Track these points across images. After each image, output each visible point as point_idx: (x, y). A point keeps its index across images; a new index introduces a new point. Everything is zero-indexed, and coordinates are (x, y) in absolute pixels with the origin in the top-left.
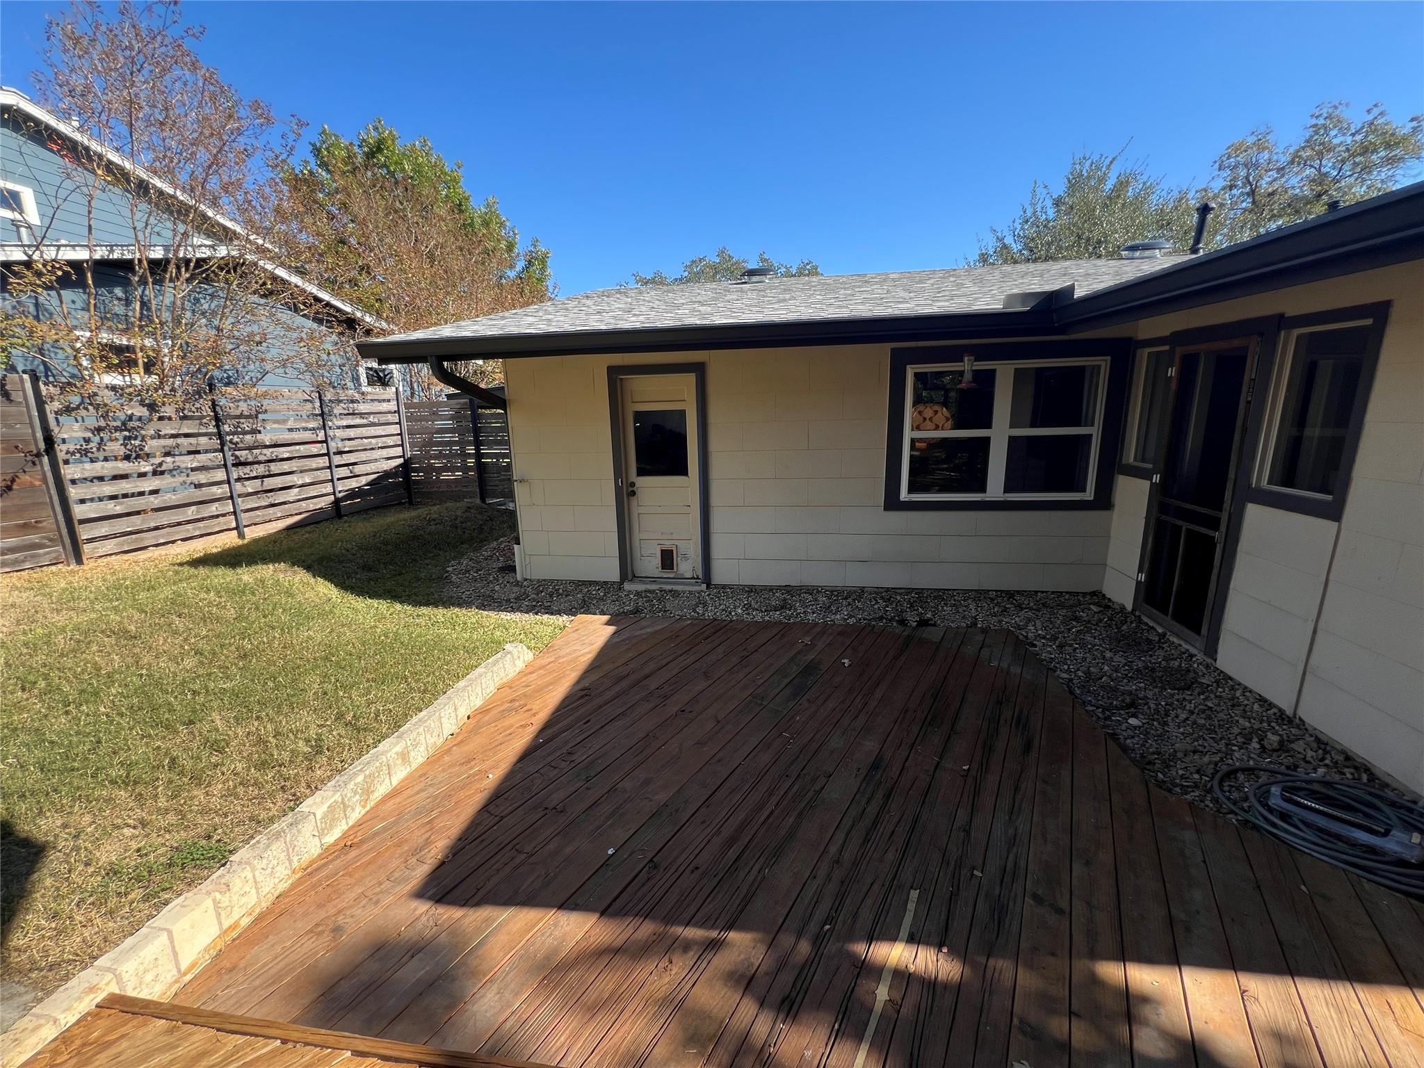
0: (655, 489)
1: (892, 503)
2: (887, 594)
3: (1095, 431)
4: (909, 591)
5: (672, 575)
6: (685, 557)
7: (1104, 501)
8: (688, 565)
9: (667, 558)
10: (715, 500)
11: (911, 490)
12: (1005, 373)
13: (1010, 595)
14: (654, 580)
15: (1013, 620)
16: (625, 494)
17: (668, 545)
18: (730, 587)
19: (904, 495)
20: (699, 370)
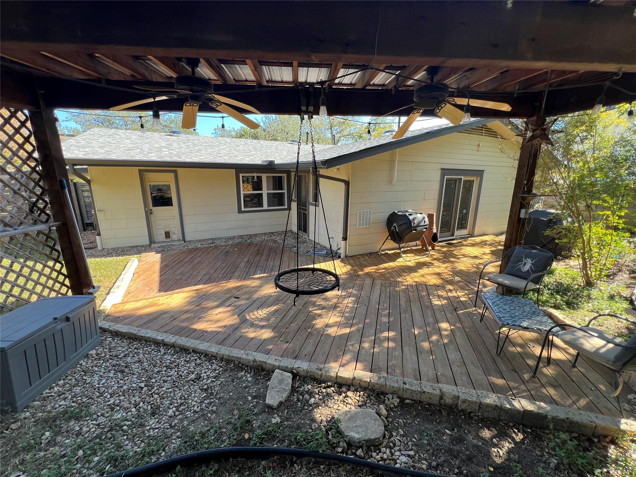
0: (160, 211)
1: (240, 211)
2: (241, 237)
3: (285, 191)
4: (247, 235)
5: (170, 240)
6: (174, 233)
7: (289, 209)
8: (176, 235)
9: (167, 235)
10: (184, 213)
11: (245, 207)
12: (264, 176)
13: (272, 233)
14: (163, 242)
15: (273, 238)
16: (148, 214)
17: (167, 230)
18: (193, 241)
19: (243, 209)
20: (175, 172)
